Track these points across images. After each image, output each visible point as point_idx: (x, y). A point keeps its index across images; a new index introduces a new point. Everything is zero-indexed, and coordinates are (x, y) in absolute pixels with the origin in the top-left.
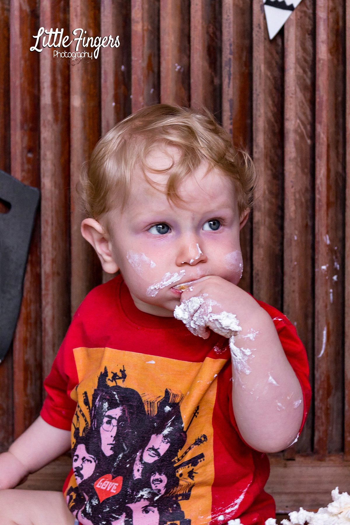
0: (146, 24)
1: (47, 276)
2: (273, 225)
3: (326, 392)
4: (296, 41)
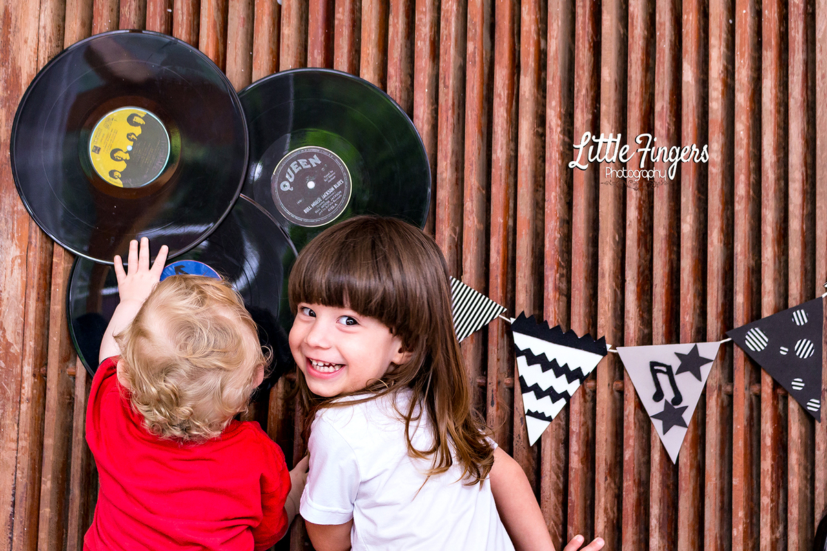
4: (551, 451)
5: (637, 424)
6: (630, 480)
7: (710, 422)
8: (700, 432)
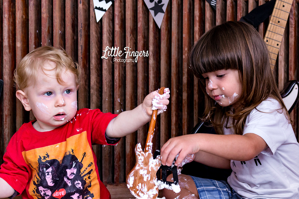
0: (47, 14)
2: (98, 95)
3: (118, 159)
4: (107, 23)
5: (143, 12)
6: (140, 35)
8: (169, 15)
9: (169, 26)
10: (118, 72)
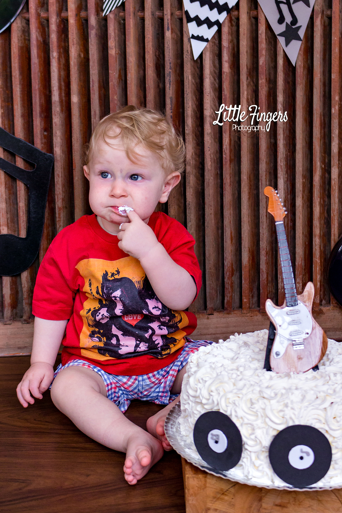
0: (117, 50)
1: (60, 209)
2: (198, 174)
3: (231, 273)
4: (210, 61)
5: (268, 40)
6: (263, 78)
7: (317, 36)
8: (309, 44)
9: (309, 62)
10: (229, 138)
